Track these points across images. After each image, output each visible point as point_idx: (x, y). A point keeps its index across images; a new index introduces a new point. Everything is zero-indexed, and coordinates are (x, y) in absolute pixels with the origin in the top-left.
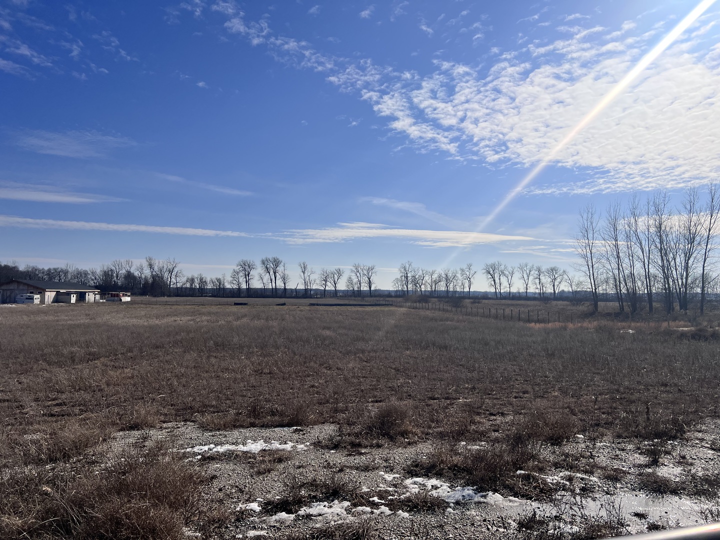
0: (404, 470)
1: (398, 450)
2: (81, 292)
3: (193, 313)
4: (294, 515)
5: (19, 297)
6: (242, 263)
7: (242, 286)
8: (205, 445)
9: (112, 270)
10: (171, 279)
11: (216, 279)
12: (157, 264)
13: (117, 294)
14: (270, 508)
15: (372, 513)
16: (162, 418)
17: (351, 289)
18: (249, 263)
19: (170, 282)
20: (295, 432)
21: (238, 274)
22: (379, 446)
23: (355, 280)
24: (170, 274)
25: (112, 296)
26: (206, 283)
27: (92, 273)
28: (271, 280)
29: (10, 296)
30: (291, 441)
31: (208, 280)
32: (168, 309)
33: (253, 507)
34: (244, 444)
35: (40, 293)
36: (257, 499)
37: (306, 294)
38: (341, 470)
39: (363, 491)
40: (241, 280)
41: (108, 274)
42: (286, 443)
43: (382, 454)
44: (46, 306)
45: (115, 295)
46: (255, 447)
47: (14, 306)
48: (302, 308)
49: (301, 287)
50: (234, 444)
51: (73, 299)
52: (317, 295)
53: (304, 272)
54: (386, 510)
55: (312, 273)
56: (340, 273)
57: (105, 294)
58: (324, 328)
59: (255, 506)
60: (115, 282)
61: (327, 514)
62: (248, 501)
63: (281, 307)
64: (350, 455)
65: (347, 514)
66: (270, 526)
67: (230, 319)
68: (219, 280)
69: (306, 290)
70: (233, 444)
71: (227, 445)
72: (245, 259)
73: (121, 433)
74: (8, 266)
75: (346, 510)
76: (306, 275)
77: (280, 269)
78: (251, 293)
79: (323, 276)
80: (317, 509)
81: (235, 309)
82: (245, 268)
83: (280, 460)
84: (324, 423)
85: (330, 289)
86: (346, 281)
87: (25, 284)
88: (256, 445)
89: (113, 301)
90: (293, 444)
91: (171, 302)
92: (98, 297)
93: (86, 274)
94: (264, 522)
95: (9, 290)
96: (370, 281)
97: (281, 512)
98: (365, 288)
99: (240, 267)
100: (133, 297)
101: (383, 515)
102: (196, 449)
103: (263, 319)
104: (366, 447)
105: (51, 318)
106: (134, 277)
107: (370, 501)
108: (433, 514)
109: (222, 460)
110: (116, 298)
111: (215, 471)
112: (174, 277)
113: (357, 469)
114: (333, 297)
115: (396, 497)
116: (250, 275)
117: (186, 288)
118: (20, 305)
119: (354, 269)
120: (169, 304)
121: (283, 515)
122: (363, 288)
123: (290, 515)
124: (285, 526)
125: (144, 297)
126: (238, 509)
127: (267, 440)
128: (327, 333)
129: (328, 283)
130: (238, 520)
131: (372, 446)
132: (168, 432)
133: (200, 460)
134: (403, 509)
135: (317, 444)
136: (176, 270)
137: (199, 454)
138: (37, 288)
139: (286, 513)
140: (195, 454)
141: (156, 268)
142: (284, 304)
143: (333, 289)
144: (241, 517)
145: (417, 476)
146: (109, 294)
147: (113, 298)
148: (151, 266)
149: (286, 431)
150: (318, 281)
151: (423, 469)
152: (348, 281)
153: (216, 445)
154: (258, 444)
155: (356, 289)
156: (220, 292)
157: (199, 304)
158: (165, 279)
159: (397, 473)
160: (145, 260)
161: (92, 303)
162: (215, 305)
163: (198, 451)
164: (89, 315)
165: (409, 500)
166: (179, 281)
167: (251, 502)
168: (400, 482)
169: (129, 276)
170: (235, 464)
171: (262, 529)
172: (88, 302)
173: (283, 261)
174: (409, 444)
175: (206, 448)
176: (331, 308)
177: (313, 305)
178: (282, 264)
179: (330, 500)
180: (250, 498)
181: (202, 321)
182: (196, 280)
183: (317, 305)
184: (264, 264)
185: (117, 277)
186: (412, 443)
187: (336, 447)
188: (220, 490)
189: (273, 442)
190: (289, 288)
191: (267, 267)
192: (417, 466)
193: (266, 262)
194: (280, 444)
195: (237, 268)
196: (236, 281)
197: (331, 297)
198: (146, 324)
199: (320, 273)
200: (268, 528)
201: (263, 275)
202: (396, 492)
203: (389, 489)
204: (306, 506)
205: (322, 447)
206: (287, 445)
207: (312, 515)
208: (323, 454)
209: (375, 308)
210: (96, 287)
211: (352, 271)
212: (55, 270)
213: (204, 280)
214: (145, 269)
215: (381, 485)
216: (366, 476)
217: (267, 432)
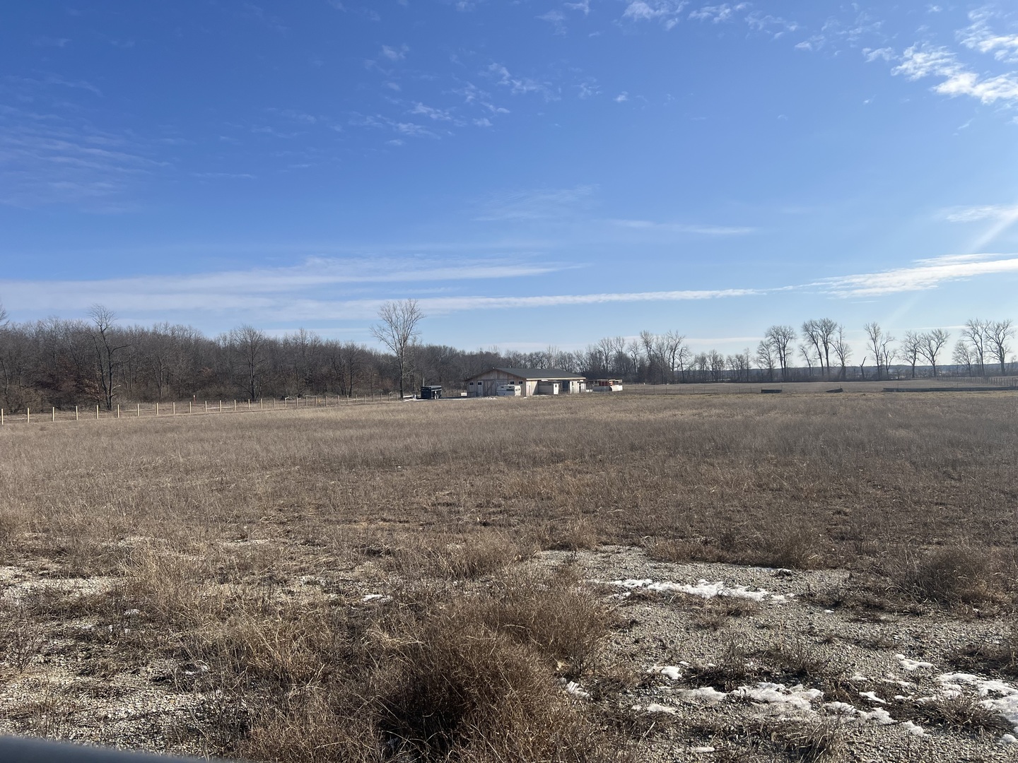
0: (945, 658)
1: (950, 624)
2: (563, 381)
3: (701, 405)
4: (724, 694)
5: (499, 388)
6: (773, 331)
7: (774, 365)
8: (639, 579)
9: (600, 352)
10: (674, 359)
11: (737, 356)
12: (655, 340)
13: (606, 382)
14: (695, 677)
15: (857, 715)
16: (604, 538)
17: (964, 363)
18: (783, 331)
19: (673, 363)
20: (777, 576)
21: (767, 348)
22: (915, 613)
23: (971, 347)
24: (672, 353)
25: (600, 385)
26: (722, 364)
27: (577, 356)
28: (820, 355)
29: (491, 387)
30: (766, 588)
31: (725, 359)
32: (668, 400)
33: (670, 671)
34: (694, 584)
35: (521, 383)
36: (681, 662)
37: (880, 373)
38: (828, 641)
39: (854, 678)
40: (773, 356)
41: (595, 357)
42: (756, 590)
43: (916, 627)
44: (527, 399)
45: (603, 383)
46: (707, 590)
47: (494, 398)
48: (869, 396)
50: (680, 582)
51: (556, 390)
52: (899, 375)
53: (875, 340)
54: (885, 716)
55: (889, 339)
56: (940, 338)
57: (592, 382)
58: (900, 426)
59: (674, 672)
60: (604, 366)
61: (778, 702)
62: (669, 662)
63: (835, 394)
64: (856, 621)
65: (812, 708)
66: (684, 703)
67: (752, 412)
68: (740, 358)
69: (879, 368)
70: (678, 582)
71: (668, 583)
72: (777, 325)
73: (548, 552)
74: (490, 353)
75: (812, 702)
76: (878, 344)
77: (834, 336)
78: (790, 375)
79: (909, 345)
80: (763, 692)
81: (761, 398)
82: (778, 339)
83: (737, 613)
84: (835, 568)
85: (922, 364)
86: (953, 350)
87: (504, 373)
88: (711, 588)
89: (601, 390)
90: (767, 593)
91: (674, 390)
92: (583, 386)
93: (570, 357)
94: (679, 695)
95: (489, 380)
96: (1001, 347)
97: (708, 686)
98: (991, 360)
99: (770, 337)
100: (626, 385)
101: (875, 722)
102: (626, 584)
103: (802, 413)
104: (891, 612)
105: (529, 412)
106: (627, 359)
107: (858, 697)
108: (973, 737)
109: (656, 602)
110: (605, 387)
111: (642, 615)
112: (678, 356)
113: (858, 643)
114: (930, 377)
115: (910, 697)
116: (786, 348)
117: (695, 371)
118: (501, 398)
119: (968, 329)
120: (671, 393)
121: (709, 691)
122: (989, 361)
123: (720, 693)
124: (706, 708)
125: (640, 385)
126: (649, 671)
127: (729, 583)
128: (902, 433)
129: (919, 355)
130: (644, 686)
131: (902, 612)
132: (604, 557)
133: (627, 598)
134: (916, 719)
135: (807, 598)
136: (680, 347)
137: (629, 590)
138: (518, 377)
139: (715, 689)
140: (623, 590)
141: (654, 346)
142: (840, 390)
143: (930, 364)
144: (649, 682)
145: (967, 670)
146: (596, 382)
147: (601, 387)
148: (647, 344)
149: (764, 574)
150: (900, 353)
151: (984, 660)
152: (958, 349)
153: (654, 580)
154: (715, 587)
155: (973, 362)
156: (743, 375)
157: (710, 392)
158: (666, 360)
159: (930, 660)
160: (639, 337)
161: (576, 394)
162: (733, 393)
163: (628, 586)
164: (571, 408)
165: (932, 707)
166: (686, 362)
167: (671, 665)
168: (930, 675)
169: (621, 358)
170: (673, 610)
171: (672, 704)
172: (573, 392)
173: (839, 325)
174: (979, 616)
175: (640, 583)
176: (922, 396)
177: (891, 390)
178: (837, 328)
179: (790, 682)
180: (671, 658)
181: (711, 416)
182: (707, 359)
183: (898, 390)
184: (807, 330)
185: (607, 360)
186: (985, 617)
187: (836, 605)
188: (637, 641)
189: (737, 586)
190: (849, 365)
191: (812, 336)
192: (971, 654)
193: (811, 328)
194: (748, 591)
195: (766, 340)
196: (765, 358)
197: (924, 378)
198: (635, 419)
199: (903, 340)
200: (680, 705)
201: (807, 347)
202: (913, 689)
203: (903, 683)
204: (749, 684)
205: (813, 603)
206: (758, 593)
207: (753, 700)
208: (811, 613)
209: (1009, 394)
210: (583, 374)
211: (964, 333)
212: (537, 354)
213: (718, 359)
214: (640, 348)
215: (891, 675)
216: (868, 656)
217: (733, 572)
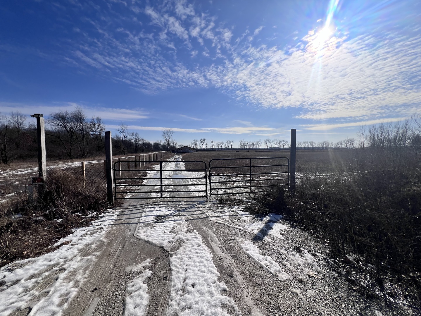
21: (193, 144)
23: (227, 145)
28: (203, 146)
37: (213, 150)
40: (194, 146)
49: (211, 148)
52: (216, 150)
56: (222, 143)
72: (195, 139)
76: (213, 144)
77: (205, 142)
79: (218, 144)
82: (195, 142)
85: (220, 148)
95: (184, 149)
96: (231, 145)
98: (230, 147)
99: (193, 142)
114: (221, 150)
116: (196, 144)
119: (227, 142)
129: (219, 146)
142: (207, 152)
150: (216, 146)
152: (225, 145)
155: (227, 148)
177: (215, 152)
178: (206, 140)
184: (200, 141)
190: (208, 148)
